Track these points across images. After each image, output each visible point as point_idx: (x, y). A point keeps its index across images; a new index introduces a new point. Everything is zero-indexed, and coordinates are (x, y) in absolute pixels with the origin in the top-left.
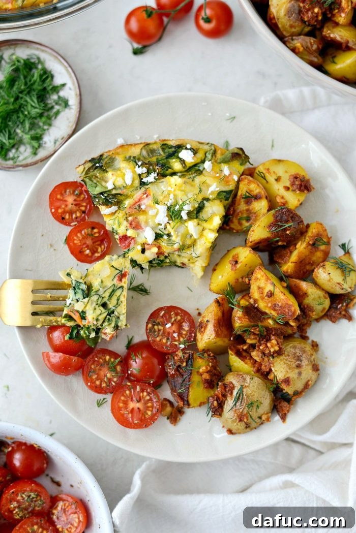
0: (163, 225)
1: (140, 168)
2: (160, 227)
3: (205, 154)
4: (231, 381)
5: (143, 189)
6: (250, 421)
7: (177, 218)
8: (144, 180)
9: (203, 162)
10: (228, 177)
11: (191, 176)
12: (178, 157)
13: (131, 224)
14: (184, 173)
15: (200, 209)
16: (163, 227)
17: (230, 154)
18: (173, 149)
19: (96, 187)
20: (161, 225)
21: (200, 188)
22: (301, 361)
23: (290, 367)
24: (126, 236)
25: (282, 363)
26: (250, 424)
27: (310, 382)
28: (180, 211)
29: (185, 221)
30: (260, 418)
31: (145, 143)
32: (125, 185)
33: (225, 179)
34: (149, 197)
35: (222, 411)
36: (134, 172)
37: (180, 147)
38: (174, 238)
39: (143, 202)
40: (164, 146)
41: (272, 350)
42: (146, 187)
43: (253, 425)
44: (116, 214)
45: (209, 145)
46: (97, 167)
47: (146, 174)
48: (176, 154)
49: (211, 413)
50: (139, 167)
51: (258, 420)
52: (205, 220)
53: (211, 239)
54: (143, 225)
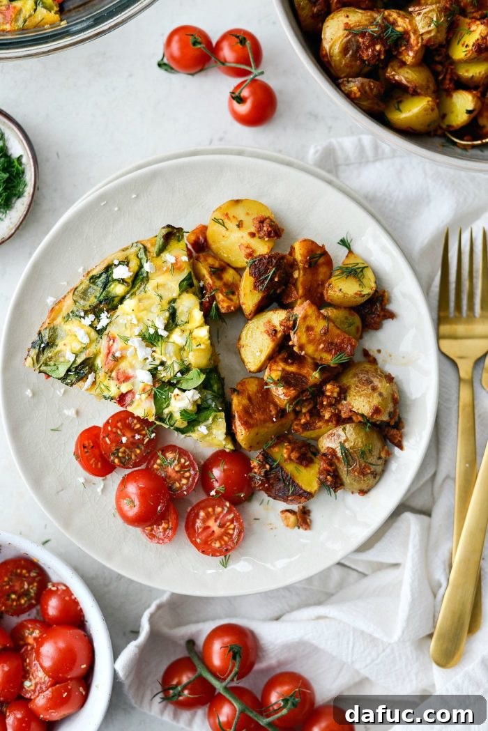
0: (150, 357)
1: (86, 318)
2: (148, 361)
3: (138, 257)
4: (327, 446)
5: (105, 337)
6: (373, 468)
7: (158, 340)
8: (99, 327)
9: (141, 267)
10: (176, 263)
11: (141, 288)
12: (114, 280)
13: (118, 380)
14: (132, 292)
15: (173, 315)
16: (150, 359)
17: (162, 239)
18: (104, 276)
19: (58, 369)
20: (147, 358)
21: (158, 295)
22: (372, 382)
23: (368, 396)
24: (122, 394)
25: (357, 398)
26: (375, 471)
27: (396, 395)
28: (156, 332)
29: (168, 337)
30: (380, 458)
31: (71, 290)
32: (85, 346)
33: (175, 268)
34: (116, 340)
35: (341, 480)
36: (83, 326)
37: (108, 269)
38: (169, 363)
39: (113, 350)
40: (93, 279)
41: (335, 395)
42: (106, 332)
43: (379, 469)
44: (98, 381)
45: (135, 245)
46: (44, 348)
47: (96, 320)
48: (110, 279)
49: (332, 490)
50: (84, 318)
51: (380, 462)
52: (186, 323)
53: (205, 336)
54: (130, 372)
